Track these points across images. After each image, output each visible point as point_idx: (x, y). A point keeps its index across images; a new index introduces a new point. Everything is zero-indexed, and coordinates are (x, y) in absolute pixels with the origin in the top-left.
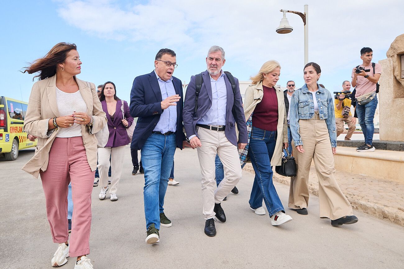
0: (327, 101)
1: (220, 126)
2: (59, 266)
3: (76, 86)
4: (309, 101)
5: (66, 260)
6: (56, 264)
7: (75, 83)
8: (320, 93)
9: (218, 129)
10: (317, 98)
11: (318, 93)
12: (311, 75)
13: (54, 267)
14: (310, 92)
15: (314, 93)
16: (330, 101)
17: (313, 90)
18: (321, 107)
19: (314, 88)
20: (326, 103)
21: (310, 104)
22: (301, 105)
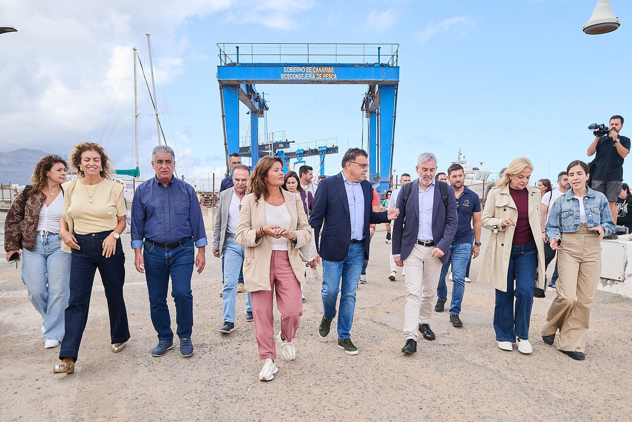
0: (600, 207)
1: (427, 242)
2: (267, 381)
3: (282, 199)
4: (573, 209)
5: (273, 377)
6: (264, 378)
7: (281, 195)
8: (588, 197)
9: (425, 245)
10: (585, 204)
11: (587, 198)
12: (580, 177)
13: (262, 381)
14: (576, 197)
15: (581, 199)
16: (605, 207)
17: (580, 195)
18: (590, 216)
19: (582, 193)
20: (597, 210)
21: (574, 214)
22: (563, 215)
